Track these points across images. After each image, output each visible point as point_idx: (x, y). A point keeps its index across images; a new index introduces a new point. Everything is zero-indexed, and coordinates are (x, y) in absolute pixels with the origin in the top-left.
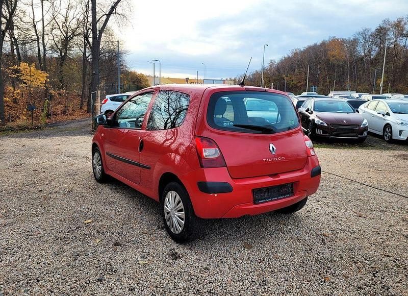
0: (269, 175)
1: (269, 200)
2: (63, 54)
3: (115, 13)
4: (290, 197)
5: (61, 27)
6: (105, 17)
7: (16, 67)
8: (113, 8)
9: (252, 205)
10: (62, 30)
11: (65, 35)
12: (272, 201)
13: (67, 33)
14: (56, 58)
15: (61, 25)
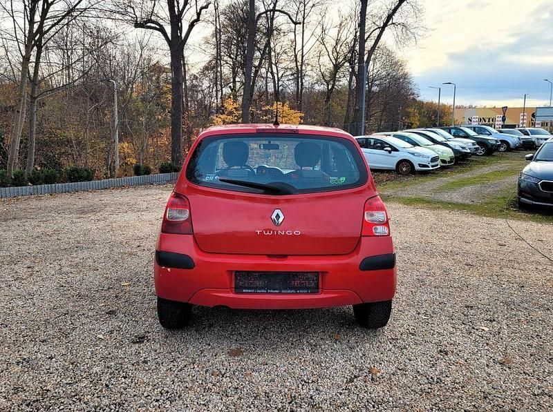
0: (269, 256)
1: (263, 291)
2: (330, 87)
3: (392, 23)
4: (307, 293)
5: (330, 53)
6: (377, 32)
7: (268, 107)
8: (390, 17)
9: (228, 292)
10: (331, 56)
11: (334, 61)
12: (267, 293)
13: (336, 60)
14: (322, 93)
15: (330, 49)
